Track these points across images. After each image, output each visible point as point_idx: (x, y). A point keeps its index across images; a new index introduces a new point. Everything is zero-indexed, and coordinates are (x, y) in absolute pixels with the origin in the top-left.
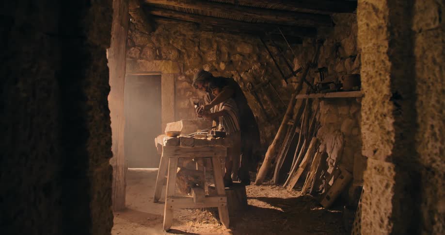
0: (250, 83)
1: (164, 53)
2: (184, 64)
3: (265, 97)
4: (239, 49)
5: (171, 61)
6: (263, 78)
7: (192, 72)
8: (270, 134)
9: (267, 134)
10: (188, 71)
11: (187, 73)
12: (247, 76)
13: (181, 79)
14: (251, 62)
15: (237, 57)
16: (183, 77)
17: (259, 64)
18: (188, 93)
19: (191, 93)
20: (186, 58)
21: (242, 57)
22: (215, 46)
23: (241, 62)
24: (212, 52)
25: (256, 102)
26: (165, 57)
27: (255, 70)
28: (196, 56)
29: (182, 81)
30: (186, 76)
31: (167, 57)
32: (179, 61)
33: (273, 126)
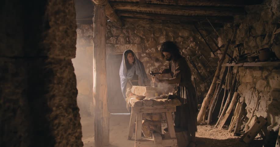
0: (189, 56)
1: (132, 39)
2: (145, 46)
3: (200, 65)
4: (180, 34)
5: (136, 45)
6: (198, 52)
7: (150, 50)
8: (204, 89)
9: (202, 89)
10: (147, 50)
11: (147, 51)
12: (186, 51)
13: (143, 56)
14: (189, 42)
15: (180, 39)
16: (145, 54)
17: (194, 43)
18: (148, 64)
19: (150, 64)
20: (146, 42)
21: (182, 39)
22: (164, 33)
23: (182, 42)
24: (162, 37)
25: (193, 68)
26: (132, 42)
27: (192, 47)
28: (152, 40)
29: (144, 57)
30: (146, 53)
31: (133, 42)
32: (141, 44)
33: (206, 84)
